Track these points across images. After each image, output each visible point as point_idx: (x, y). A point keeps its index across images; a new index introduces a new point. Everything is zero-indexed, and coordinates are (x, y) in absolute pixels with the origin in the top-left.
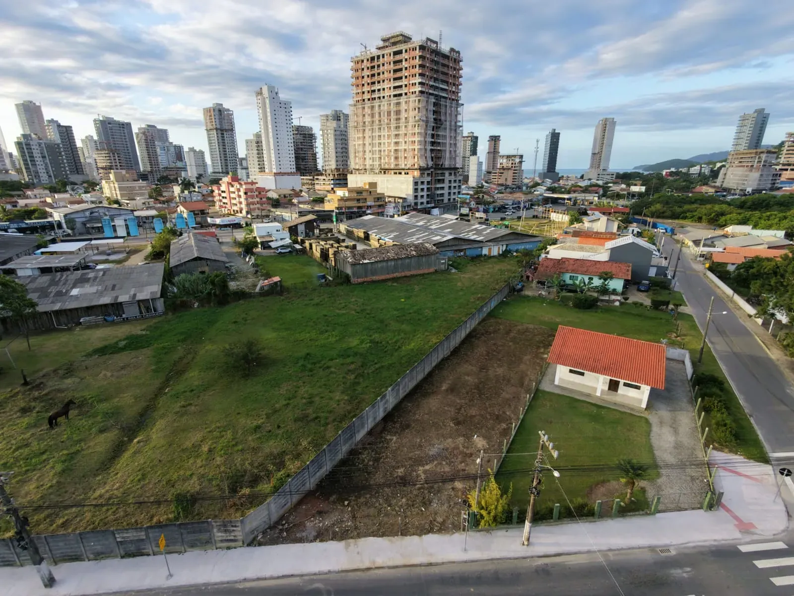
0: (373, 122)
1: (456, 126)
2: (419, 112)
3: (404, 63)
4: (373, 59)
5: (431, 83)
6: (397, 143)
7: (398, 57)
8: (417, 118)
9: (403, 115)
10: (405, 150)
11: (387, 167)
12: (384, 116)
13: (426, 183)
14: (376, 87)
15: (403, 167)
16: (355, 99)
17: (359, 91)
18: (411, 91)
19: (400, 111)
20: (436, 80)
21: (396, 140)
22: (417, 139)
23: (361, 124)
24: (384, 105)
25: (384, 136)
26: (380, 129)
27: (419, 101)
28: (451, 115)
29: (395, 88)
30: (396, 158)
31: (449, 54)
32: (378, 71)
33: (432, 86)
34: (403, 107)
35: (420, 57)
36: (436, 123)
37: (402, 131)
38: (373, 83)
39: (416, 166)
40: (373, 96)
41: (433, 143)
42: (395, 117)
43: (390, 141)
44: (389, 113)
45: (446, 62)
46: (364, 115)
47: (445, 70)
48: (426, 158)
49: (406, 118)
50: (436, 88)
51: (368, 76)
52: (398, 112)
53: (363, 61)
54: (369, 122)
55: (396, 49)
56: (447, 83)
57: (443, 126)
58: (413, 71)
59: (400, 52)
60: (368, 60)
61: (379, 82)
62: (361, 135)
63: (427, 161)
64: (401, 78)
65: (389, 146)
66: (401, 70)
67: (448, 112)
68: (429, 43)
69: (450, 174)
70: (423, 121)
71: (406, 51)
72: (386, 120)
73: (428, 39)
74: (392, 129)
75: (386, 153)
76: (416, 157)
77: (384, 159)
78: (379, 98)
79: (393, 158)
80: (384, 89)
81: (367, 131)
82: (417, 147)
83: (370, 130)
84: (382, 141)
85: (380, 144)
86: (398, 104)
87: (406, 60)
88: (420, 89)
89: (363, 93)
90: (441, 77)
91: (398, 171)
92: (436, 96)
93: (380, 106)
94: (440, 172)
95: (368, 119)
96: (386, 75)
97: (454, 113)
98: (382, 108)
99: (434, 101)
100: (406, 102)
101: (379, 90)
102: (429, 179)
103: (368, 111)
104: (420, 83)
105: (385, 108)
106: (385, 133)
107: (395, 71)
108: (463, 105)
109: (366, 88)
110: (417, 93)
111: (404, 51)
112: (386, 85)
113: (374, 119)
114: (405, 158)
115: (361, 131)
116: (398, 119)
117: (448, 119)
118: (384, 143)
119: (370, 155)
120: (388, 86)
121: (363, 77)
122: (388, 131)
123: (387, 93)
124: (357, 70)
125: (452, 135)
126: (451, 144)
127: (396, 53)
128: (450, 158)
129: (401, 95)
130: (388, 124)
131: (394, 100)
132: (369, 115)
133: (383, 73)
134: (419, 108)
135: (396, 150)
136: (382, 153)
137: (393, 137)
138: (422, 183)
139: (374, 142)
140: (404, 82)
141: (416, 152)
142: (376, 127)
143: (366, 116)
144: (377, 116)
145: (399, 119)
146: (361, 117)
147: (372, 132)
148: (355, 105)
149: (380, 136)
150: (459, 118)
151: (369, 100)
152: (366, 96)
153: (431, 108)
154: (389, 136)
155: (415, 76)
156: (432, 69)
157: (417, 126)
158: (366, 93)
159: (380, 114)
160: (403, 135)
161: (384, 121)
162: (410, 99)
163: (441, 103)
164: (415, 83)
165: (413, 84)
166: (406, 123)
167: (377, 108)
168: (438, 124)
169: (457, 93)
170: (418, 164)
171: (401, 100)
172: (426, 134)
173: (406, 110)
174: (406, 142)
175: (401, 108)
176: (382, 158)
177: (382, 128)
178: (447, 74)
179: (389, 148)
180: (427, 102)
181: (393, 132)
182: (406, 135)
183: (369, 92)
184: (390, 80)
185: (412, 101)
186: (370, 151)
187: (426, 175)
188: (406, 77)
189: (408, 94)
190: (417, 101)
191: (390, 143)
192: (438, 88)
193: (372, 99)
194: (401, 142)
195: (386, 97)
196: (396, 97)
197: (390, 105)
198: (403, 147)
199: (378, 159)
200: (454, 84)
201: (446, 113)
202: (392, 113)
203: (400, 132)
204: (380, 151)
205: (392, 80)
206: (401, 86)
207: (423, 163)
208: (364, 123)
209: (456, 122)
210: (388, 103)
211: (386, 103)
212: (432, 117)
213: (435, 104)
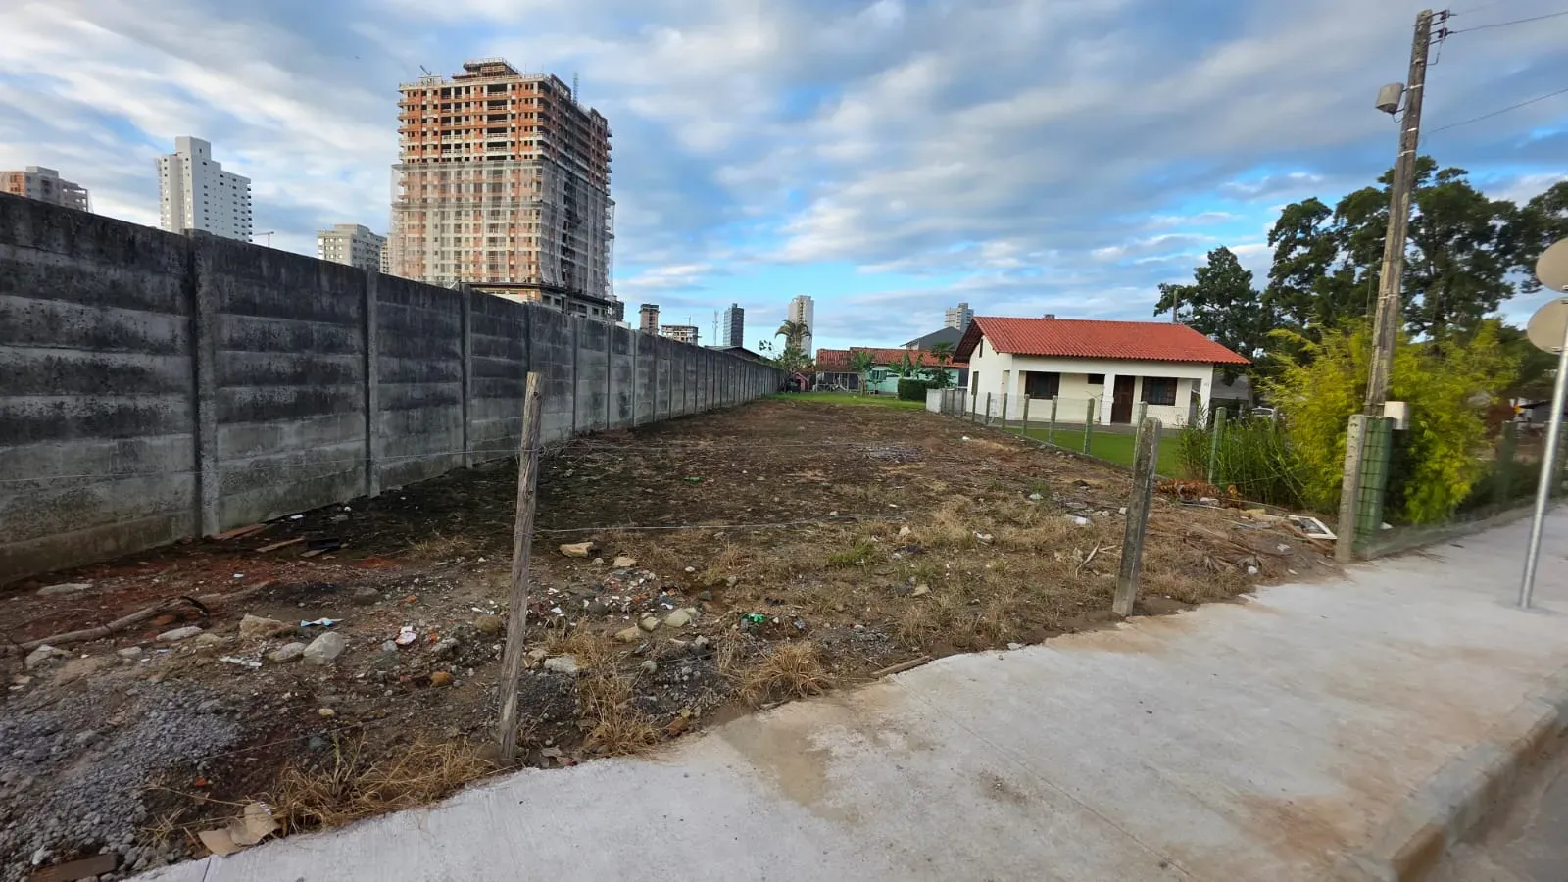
0: (444, 200)
1: (603, 234)
2: (538, 190)
3: (509, 106)
4: (446, 92)
5: (561, 150)
6: (492, 240)
7: (498, 96)
8: (535, 199)
9: (508, 193)
10: (512, 253)
11: (472, 280)
12: (468, 190)
14: (453, 140)
15: (507, 281)
16: (406, 158)
17: (416, 144)
18: (523, 153)
19: (500, 184)
20: (567, 147)
21: (492, 235)
22: (535, 234)
23: (418, 202)
24: (468, 173)
25: (467, 226)
26: (458, 213)
27: (539, 171)
28: (594, 213)
29: (490, 145)
30: (493, 267)
31: (589, 117)
32: (457, 114)
33: (562, 155)
34: (508, 178)
35: (540, 100)
36: (569, 218)
37: (506, 220)
38: (447, 133)
39: (533, 281)
40: (445, 156)
41: (564, 250)
42: (491, 195)
43: (480, 235)
44: (478, 188)
45: (583, 125)
46: (424, 188)
47: (584, 138)
48: (552, 271)
49: (513, 199)
50: (567, 161)
51: (436, 120)
52: (497, 188)
53: (424, 93)
54: (435, 200)
55: (492, 82)
56: (587, 160)
57: (580, 226)
58: (527, 121)
59: (503, 88)
60: (435, 92)
61: (458, 132)
62: (416, 223)
63: (554, 277)
64: (503, 130)
65: (476, 245)
66: (504, 117)
67: (591, 207)
68: (555, 85)
69: (596, 311)
70: (546, 204)
71: (513, 88)
72: (472, 200)
73: (554, 78)
74: (485, 214)
75: (472, 257)
76: (533, 266)
77: (467, 267)
78: (458, 159)
79: (484, 266)
80: (468, 146)
81: (430, 213)
82: (535, 249)
83: (436, 214)
84: (463, 235)
85: (458, 240)
86: (498, 173)
87: (513, 102)
88: (541, 152)
89: (425, 148)
90: (577, 146)
91: (495, 290)
92: (569, 173)
93: (459, 173)
94: (578, 302)
95: (432, 195)
96: (473, 122)
97: (599, 212)
98: (463, 177)
99: (565, 179)
100: (513, 171)
101: (458, 146)
102: (558, 309)
103: (432, 178)
104: (540, 143)
105: (469, 175)
106: (468, 221)
107: (491, 118)
108: (614, 203)
109: (430, 140)
110: (535, 157)
111: (509, 87)
112: (473, 140)
113: (447, 196)
114: (512, 267)
115: (417, 215)
116: (497, 200)
117: (591, 219)
118: (467, 240)
119: (437, 259)
120: (478, 141)
121: (425, 121)
122: (476, 219)
123: (473, 153)
124: (411, 107)
125: (597, 246)
126: (595, 260)
127: (492, 89)
128: (595, 284)
129: (504, 157)
130: (475, 206)
131: (491, 167)
132: (435, 187)
133: (467, 118)
134: (539, 183)
135: (492, 253)
136: (463, 258)
137: (485, 229)
139: (445, 235)
140: (509, 138)
141: (533, 258)
142: (452, 212)
143: (430, 188)
144: (453, 190)
145: (500, 198)
146: (418, 189)
147: (443, 218)
148: (405, 168)
149: (458, 227)
150: (608, 223)
151: (436, 160)
152: (430, 154)
153: (561, 189)
154: (477, 228)
155: (532, 130)
156: (562, 129)
157: (534, 212)
158: (429, 149)
159: (459, 187)
160: (507, 227)
161: (468, 200)
162: (522, 167)
163: (577, 188)
164: (531, 142)
165: (526, 142)
166: (513, 206)
167: (453, 177)
168: (572, 221)
169: (605, 183)
170: (538, 279)
171: (504, 168)
172: (553, 230)
173: (513, 185)
174: (512, 240)
175: (503, 181)
176: (463, 266)
177: (463, 212)
178: (587, 147)
179: (476, 249)
180: (554, 177)
181: (486, 221)
182: (512, 226)
183: (436, 147)
184: (481, 132)
185: (526, 170)
186: (436, 253)
187: (552, 300)
188: (513, 130)
189: (517, 158)
190: (535, 172)
191: (481, 239)
192: (572, 162)
193: (443, 160)
194: (504, 240)
195: (472, 159)
196: (493, 162)
197: (481, 172)
198: (507, 247)
199: (452, 268)
200: (599, 167)
201: (586, 208)
202: (485, 187)
203: (500, 222)
204: (458, 253)
205: (485, 132)
206: (503, 144)
207: (547, 279)
208: (425, 200)
209: (604, 228)
210: (478, 169)
211: (472, 170)
212: (562, 206)
213: (567, 187)
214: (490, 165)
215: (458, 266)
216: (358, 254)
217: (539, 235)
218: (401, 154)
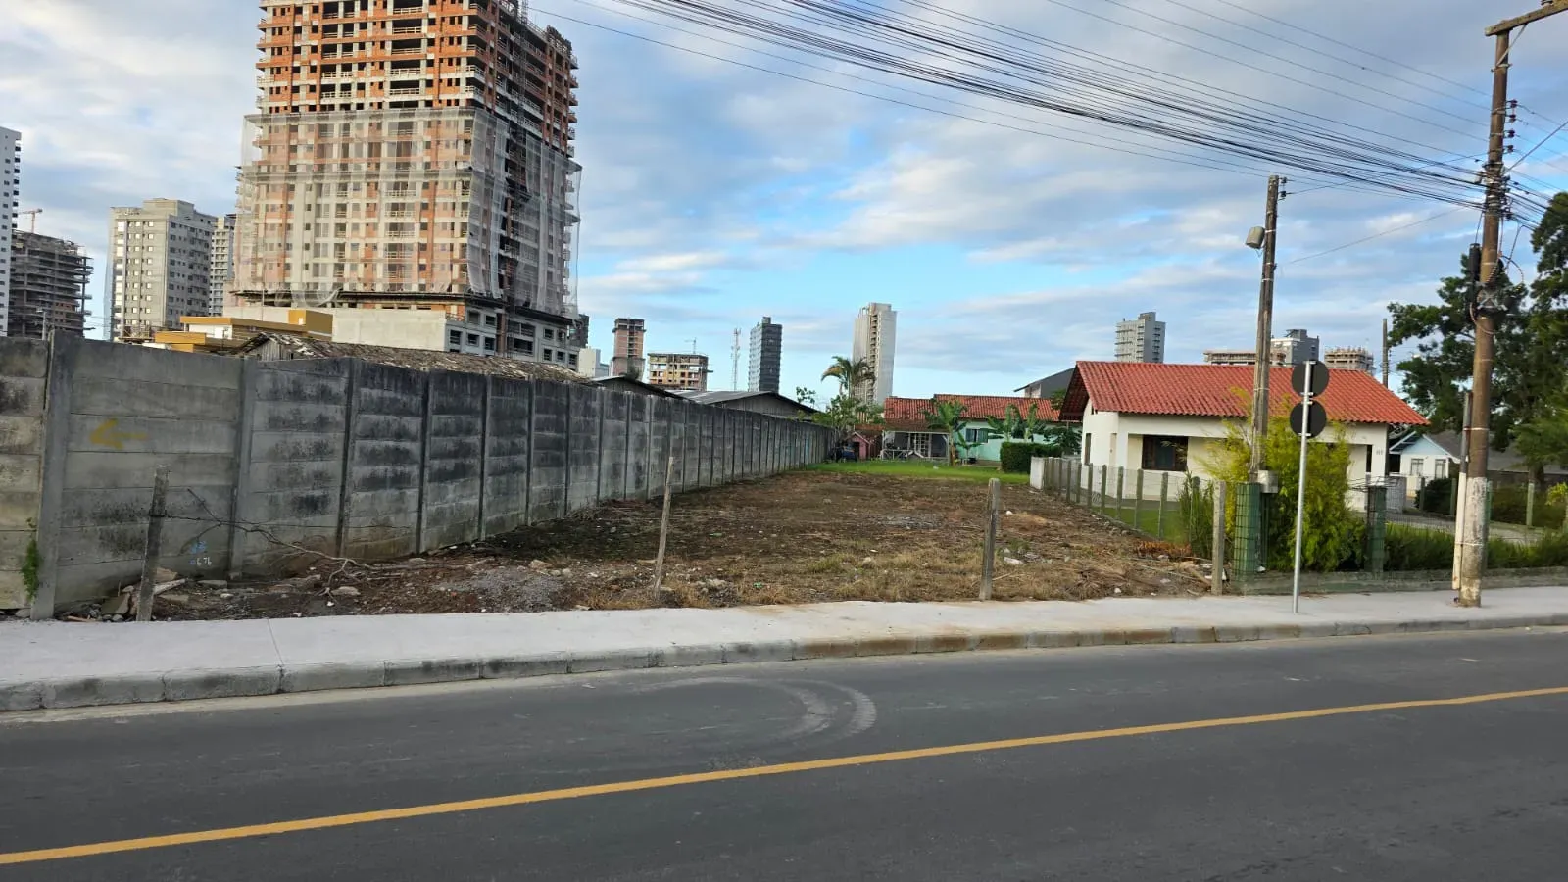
0: (321, 167)
1: (563, 215)
2: (466, 152)
3: (425, 28)
4: (330, 8)
5: (501, 91)
6: (394, 228)
8: (461, 166)
9: (419, 156)
10: (424, 247)
11: (360, 288)
12: (359, 153)
13: (482, 341)
14: (338, 79)
15: (415, 289)
16: (266, 105)
17: (283, 84)
18: (444, 97)
19: (408, 145)
20: (511, 87)
21: (393, 220)
22: (460, 219)
23: (283, 171)
24: (359, 127)
25: (356, 207)
26: (344, 187)
27: (468, 123)
28: (550, 183)
29: (395, 85)
30: (392, 268)
31: (544, 40)
32: (347, 40)
33: (503, 99)
34: (420, 134)
35: (473, 19)
36: (511, 192)
37: (415, 197)
38: (329, 69)
39: (455, 290)
40: (326, 101)
41: (504, 242)
42: (394, 159)
43: (375, 220)
44: (375, 148)
45: (537, 53)
46: (293, 149)
47: (535, 72)
48: (484, 273)
49: (427, 165)
50: (510, 106)
51: (314, 49)
52: (404, 149)
53: (298, 10)
54: (308, 167)
56: (540, 104)
57: (527, 205)
58: (453, 50)
60: (315, 9)
61: (347, 67)
62: (278, 201)
63: (487, 284)
64: (416, 64)
65: (369, 235)
66: (417, 44)
67: (544, 175)
69: (548, 334)
70: (478, 173)
72: (364, 167)
74: (383, 187)
75: (361, 253)
76: (456, 267)
77: (354, 268)
78: (346, 107)
79: (380, 268)
80: (361, 87)
81: (300, 188)
82: (460, 240)
83: (309, 188)
84: (349, 220)
85: (342, 228)
86: (406, 127)
87: (432, 22)
88: (471, 96)
89: (296, 90)
90: (526, 85)
91: (394, 303)
92: (512, 124)
93: (346, 127)
94: (522, 320)
95: (304, 159)
96: (370, 51)
97: (557, 183)
98: (353, 133)
99: (507, 136)
100: (429, 124)
101: (346, 88)
102: (492, 333)
103: (305, 136)
104: (470, 82)
105: (362, 130)
106: (358, 198)
107: (398, 45)
108: (579, 168)
109: (304, 79)
110: (462, 104)
112: (368, 77)
113: (328, 161)
114: (422, 267)
115: (281, 191)
116: (403, 167)
117: (544, 194)
118: (356, 227)
119: (308, 257)
120: (377, 80)
121: (297, 50)
122: (370, 195)
123: (369, 98)
124: (277, 31)
125: (553, 234)
126: (550, 256)
128: (549, 293)
129: (415, 104)
130: (369, 175)
131: (395, 117)
132: (310, 148)
133: (362, 46)
134: (467, 142)
135: (393, 247)
136: (347, 254)
137: (384, 211)
138: (473, 339)
139: (321, 221)
140: (423, 74)
141: (456, 254)
142: (331, 183)
143: (301, 151)
144: (336, 152)
145: (407, 164)
146: (283, 151)
147: (319, 194)
148: (265, 119)
149: (342, 207)
150: (570, 198)
151: (312, 108)
152: (304, 99)
153: (500, 150)
154: (372, 209)
155: (458, 63)
156: (504, 60)
157: (459, 185)
158: (303, 92)
159: (345, 149)
160: (418, 208)
161: (358, 167)
162: (443, 118)
163: (527, 147)
164: (458, 81)
165: (450, 82)
166: (427, 176)
167: (336, 133)
168: (517, 195)
169: (566, 138)
170: (462, 286)
171: (414, 119)
172: (486, 212)
173: (428, 145)
174: (424, 227)
175: (413, 139)
176: (347, 267)
177: (350, 186)
178: (540, 84)
179: (369, 241)
180: (489, 133)
181: (386, 199)
182: (425, 206)
183: (312, 89)
184: (382, 66)
185: (448, 123)
186: (307, 247)
187: (483, 320)
188: (430, 63)
189: (436, 104)
190: (462, 125)
191: (375, 227)
192: (517, 108)
193: (324, 107)
194: (411, 226)
195: (367, 107)
196: (398, 110)
197: (379, 126)
198: (415, 238)
199: (331, 269)
200: (558, 114)
201: (538, 176)
202: (385, 148)
203: (408, 200)
204: (341, 247)
205: (388, 66)
206: (415, 84)
207: (476, 286)
208: (293, 168)
209: (563, 206)
210: (374, 121)
211: (366, 122)
212: (502, 175)
213: (510, 146)
214: (393, 115)
215: (340, 267)
216: (177, 244)
217: (466, 220)
218: (260, 99)
